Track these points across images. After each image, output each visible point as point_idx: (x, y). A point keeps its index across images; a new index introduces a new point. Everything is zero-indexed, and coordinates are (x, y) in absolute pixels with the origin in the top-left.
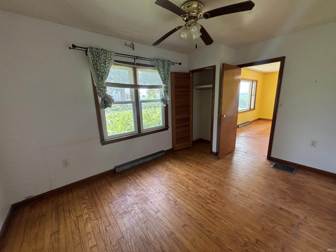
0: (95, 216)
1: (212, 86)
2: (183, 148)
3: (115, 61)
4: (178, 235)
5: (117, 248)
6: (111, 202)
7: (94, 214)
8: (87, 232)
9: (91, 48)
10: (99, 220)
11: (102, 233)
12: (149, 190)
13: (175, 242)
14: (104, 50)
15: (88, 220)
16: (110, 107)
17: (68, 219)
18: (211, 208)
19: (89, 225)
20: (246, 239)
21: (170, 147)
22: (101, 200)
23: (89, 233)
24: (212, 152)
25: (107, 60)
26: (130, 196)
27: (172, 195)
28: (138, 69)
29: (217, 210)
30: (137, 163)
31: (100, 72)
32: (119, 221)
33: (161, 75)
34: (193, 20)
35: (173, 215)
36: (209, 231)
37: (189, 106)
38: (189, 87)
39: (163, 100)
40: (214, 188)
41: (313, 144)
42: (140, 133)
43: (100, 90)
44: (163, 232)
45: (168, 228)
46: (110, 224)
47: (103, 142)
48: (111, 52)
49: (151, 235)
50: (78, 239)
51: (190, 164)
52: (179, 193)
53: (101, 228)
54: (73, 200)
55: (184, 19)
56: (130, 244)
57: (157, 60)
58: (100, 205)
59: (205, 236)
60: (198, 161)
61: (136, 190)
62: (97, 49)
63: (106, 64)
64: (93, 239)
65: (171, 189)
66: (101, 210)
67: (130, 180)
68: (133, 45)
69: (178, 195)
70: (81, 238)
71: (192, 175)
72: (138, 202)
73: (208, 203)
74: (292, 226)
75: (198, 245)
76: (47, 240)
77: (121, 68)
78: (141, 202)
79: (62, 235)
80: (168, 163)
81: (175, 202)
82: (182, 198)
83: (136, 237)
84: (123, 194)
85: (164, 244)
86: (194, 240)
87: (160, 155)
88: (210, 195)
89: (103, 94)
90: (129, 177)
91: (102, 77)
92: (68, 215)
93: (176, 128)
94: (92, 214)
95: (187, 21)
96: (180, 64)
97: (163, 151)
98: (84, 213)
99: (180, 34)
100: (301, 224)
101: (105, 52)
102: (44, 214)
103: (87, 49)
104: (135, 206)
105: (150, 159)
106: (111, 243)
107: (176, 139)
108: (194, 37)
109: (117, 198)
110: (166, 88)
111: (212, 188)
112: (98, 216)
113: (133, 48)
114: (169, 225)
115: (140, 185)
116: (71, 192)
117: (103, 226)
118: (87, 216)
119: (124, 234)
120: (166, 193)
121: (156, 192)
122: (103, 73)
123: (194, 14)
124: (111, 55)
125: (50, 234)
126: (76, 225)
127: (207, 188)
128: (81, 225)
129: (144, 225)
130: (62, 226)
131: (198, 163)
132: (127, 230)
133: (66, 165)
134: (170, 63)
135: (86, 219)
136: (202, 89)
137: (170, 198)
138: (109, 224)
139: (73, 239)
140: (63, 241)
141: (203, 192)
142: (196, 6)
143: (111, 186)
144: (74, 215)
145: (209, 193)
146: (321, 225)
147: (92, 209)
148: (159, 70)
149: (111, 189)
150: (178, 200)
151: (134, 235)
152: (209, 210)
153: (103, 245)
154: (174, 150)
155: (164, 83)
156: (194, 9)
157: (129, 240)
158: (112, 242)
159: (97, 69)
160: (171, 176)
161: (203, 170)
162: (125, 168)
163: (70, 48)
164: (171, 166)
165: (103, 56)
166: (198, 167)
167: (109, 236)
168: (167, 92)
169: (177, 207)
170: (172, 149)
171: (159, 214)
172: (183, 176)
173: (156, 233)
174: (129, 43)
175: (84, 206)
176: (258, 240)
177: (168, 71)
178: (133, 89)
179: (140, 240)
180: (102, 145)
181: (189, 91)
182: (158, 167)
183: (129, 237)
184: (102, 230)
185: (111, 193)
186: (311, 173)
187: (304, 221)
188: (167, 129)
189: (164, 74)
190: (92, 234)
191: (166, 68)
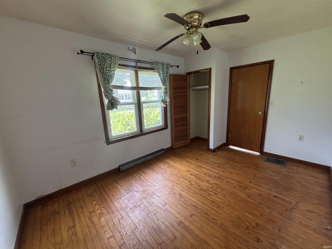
0: (107, 211)
1: (208, 87)
2: (181, 145)
3: (119, 65)
4: (186, 223)
5: (133, 237)
6: (120, 198)
7: (106, 209)
8: (102, 225)
9: (98, 53)
10: (112, 214)
11: (117, 226)
12: (154, 186)
13: (184, 229)
14: (109, 55)
15: (101, 215)
16: (116, 108)
17: (81, 215)
18: (213, 199)
19: (103, 219)
20: (248, 224)
21: (169, 145)
22: (110, 197)
23: (104, 226)
24: (209, 149)
25: (112, 64)
26: (137, 192)
27: (177, 189)
28: (139, 72)
29: (219, 200)
30: (140, 161)
31: (106, 75)
32: (131, 214)
33: (160, 77)
34: (194, 29)
35: (179, 206)
36: (214, 219)
37: (186, 106)
38: (186, 88)
39: (164, 101)
40: (215, 182)
41: (301, 138)
42: (141, 133)
43: (108, 93)
44: (174, 222)
45: (177, 218)
46: (123, 218)
47: (108, 142)
48: (116, 56)
49: (162, 225)
50: (95, 232)
51: (190, 161)
52: (183, 187)
53: (114, 221)
54: (83, 198)
55: (186, 28)
56: (144, 233)
57: (157, 63)
58: (110, 201)
59: (211, 223)
60: (197, 157)
61: (142, 186)
62: (103, 54)
63: (111, 68)
64: (109, 231)
65: (175, 184)
66: (111, 205)
67: (135, 177)
68: (135, 49)
69: (183, 189)
70: (97, 231)
71: (193, 171)
72: (145, 196)
73: (210, 194)
74: (286, 210)
75: (206, 231)
76: (65, 234)
77: (124, 72)
78: (149, 197)
79: (78, 229)
80: (169, 161)
81: (180, 195)
82: (187, 192)
83: (149, 227)
84: (131, 191)
85: (175, 231)
86: (202, 227)
87: (160, 153)
88: (212, 188)
89: (110, 97)
90: (133, 174)
91: (109, 81)
92: (81, 211)
93: (175, 127)
94: (103, 209)
95: (188, 29)
96: (178, 66)
97: (163, 149)
98: (96, 209)
99: (182, 41)
100: (294, 208)
101: (110, 56)
102: (57, 211)
103: (94, 54)
104: (144, 200)
105: (151, 157)
106: (126, 234)
107: (175, 138)
108: (195, 43)
109: (125, 194)
110: (166, 89)
111: (213, 181)
112: (111, 211)
113: (135, 52)
114: (178, 215)
115: (146, 181)
116: (80, 190)
117: (116, 219)
118: (99, 211)
119: (137, 225)
120: (170, 187)
121: (162, 187)
122: (109, 76)
123: (196, 24)
124: (115, 59)
125: (66, 229)
126: (90, 220)
127: (208, 181)
128: (95, 219)
129: (154, 217)
130: (77, 222)
131: (197, 159)
132: (139, 221)
133: (74, 164)
134: (169, 66)
135: (99, 214)
136: (198, 90)
137: (175, 192)
138: (121, 217)
139: (90, 232)
140: (80, 234)
141: (204, 185)
142: (197, 17)
143: (118, 183)
144: (87, 211)
145: (211, 186)
146: (310, 208)
147: (103, 205)
148: (159, 72)
149: (118, 187)
150: (182, 193)
151: (147, 226)
152: (212, 201)
153: (119, 235)
154: (174, 148)
155: (164, 85)
156: (196, 19)
157: (143, 231)
158: (127, 232)
159: (103, 73)
160: (173, 172)
161: (203, 165)
162: (128, 166)
163: (78, 53)
164: (172, 163)
165: (108, 60)
166: (198, 163)
167: (123, 228)
168: (166, 93)
169: (183, 199)
170: (172, 147)
171: (167, 206)
172: (184, 171)
173: (167, 223)
174: (131, 47)
175: (95, 202)
176: (257, 224)
177: (167, 73)
178: (135, 91)
179: (152, 229)
180: (107, 145)
181: (186, 92)
182: (160, 165)
183: (142, 228)
184: (116, 223)
185: (118, 190)
186: (300, 165)
187: (296, 206)
188: (166, 128)
189: (164, 76)
190: (107, 227)
191: (166, 71)
